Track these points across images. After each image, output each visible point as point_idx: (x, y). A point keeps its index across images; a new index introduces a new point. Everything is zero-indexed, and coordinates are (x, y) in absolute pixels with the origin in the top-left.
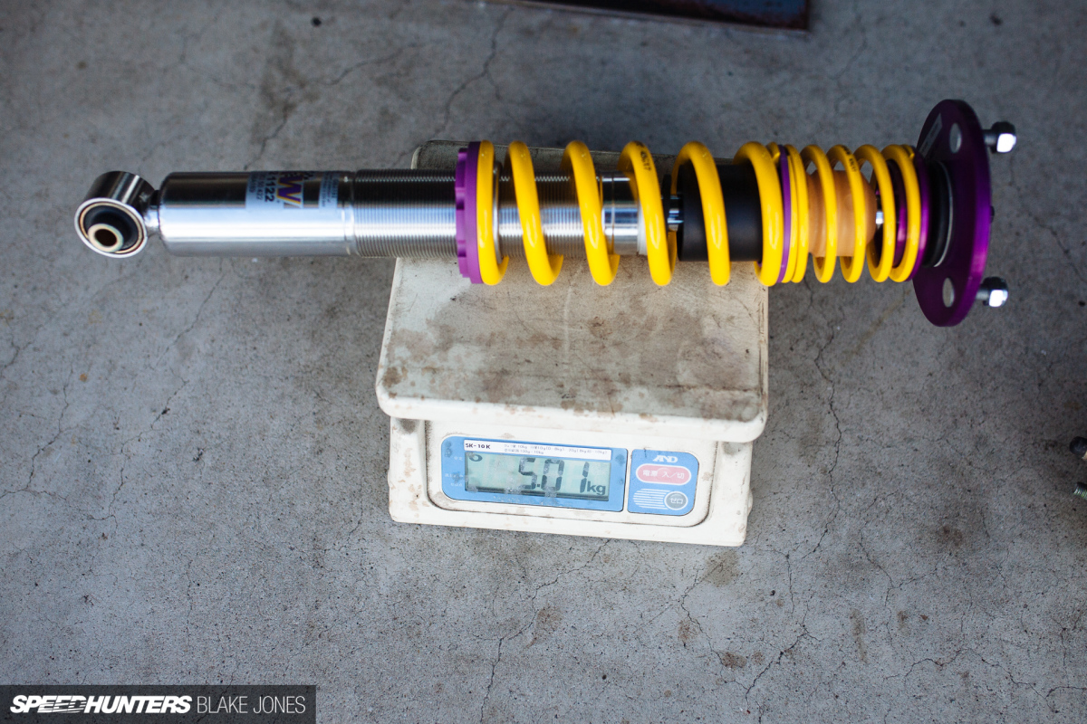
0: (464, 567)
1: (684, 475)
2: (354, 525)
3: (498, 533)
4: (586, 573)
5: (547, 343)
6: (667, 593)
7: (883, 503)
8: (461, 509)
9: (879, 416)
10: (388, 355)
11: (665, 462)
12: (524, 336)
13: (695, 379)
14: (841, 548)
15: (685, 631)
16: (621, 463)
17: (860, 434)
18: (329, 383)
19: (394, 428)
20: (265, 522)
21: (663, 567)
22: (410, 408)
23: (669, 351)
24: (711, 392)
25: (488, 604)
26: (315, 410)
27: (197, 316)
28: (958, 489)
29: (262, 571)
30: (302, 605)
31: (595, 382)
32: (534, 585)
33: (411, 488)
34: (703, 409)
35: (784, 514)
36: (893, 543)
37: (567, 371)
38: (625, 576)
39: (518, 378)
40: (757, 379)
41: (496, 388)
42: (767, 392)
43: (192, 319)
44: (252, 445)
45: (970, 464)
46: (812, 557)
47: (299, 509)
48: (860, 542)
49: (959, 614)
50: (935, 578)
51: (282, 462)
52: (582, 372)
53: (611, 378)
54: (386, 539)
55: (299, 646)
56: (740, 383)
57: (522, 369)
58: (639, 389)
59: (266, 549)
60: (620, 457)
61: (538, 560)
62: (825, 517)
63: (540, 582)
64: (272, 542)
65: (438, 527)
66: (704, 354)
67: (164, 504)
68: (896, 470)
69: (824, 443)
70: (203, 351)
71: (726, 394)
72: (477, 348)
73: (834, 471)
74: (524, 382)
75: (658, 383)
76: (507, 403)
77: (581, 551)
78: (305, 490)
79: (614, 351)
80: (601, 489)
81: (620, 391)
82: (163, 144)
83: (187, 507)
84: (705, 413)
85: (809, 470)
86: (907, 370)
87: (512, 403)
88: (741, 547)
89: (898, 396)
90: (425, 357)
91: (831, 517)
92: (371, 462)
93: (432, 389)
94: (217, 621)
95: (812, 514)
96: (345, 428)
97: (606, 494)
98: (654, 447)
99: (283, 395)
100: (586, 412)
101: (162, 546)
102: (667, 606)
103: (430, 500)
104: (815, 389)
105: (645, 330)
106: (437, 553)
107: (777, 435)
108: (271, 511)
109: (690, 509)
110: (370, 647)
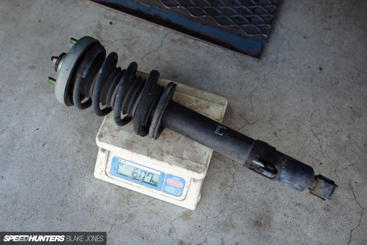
0: (111, 195)
1: (180, 185)
2: (83, 176)
3: (124, 188)
4: (146, 207)
6: (168, 218)
7: (240, 208)
8: (114, 178)
9: (247, 182)
10: (102, 129)
11: (176, 180)
13: (188, 157)
14: (224, 219)
15: (170, 231)
16: (163, 176)
17: (240, 186)
18: (86, 132)
19: (100, 151)
20: (58, 169)
21: (169, 211)
22: (104, 145)
23: (183, 147)
24: (191, 162)
25: (115, 208)
26: (81, 139)
27: (54, 104)
28: (265, 211)
29: (53, 182)
30: (62, 195)
31: (159, 151)
32: (130, 206)
33: (101, 169)
34: (187, 166)
35: (210, 204)
36: (240, 221)
37: (151, 146)
38: (157, 210)
39: (137, 144)
40: (206, 162)
41: (130, 146)
42: (208, 166)
43: (52, 104)
44: (60, 145)
45: (271, 204)
46: (214, 219)
47: (68, 167)
48: (230, 218)
50: (250, 235)
51: (67, 152)
52: (156, 147)
53: (164, 151)
54: (91, 182)
55: (58, 206)
56: (201, 162)
57: (139, 142)
58: (170, 156)
59: (56, 176)
60: (163, 174)
61: (133, 199)
62: (222, 208)
63: (132, 205)
64: (58, 174)
65: (107, 182)
66: (192, 151)
67: (31, 156)
68: (248, 200)
69: (228, 186)
70: (53, 114)
71: (196, 164)
72: (127, 133)
73: (229, 195)
74: (138, 146)
75: (177, 156)
76: (131, 151)
77: (146, 200)
78: (72, 162)
79: (166, 144)
80: (156, 183)
81: (165, 155)
82: (57, 50)
83: (37, 158)
84: (188, 168)
85: (221, 193)
87: (133, 151)
88: (194, 211)
90: (112, 132)
91: (224, 209)
92: (92, 158)
93: (112, 142)
94: (37, 193)
95: (218, 207)
96: (88, 147)
97: (157, 185)
98: (173, 174)
99: (72, 132)
100: (154, 159)
101: (27, 168)
102: (167, 222)
103: (106, 174)
104: (230, 169)
105: (177, 139)
106: (104, 190)
107: (214, 180)
108: (60, 165)
109: (180, 195)
110: (78, 212)
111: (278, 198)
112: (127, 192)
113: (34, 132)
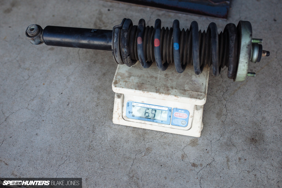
0: (129, 136)
1: (185, 116)
4: (159, 140)
5: (154, 78)
6: (179, 147)
7: (237, 131)
8: (130, 121)
9: (238, 110)
10: (115, 78)
11: (181, 112)
12: (149, 76)
13: (189, 89)
14: (225, 141)
15: (183, 157)
16: (170, 111)
17: (232, 114)
18: (101, 90)
19: (116, 97)
20: (82, 121)
21: (179, 141)
22: (119, 90)
23: (183, 82)
24: (193, 92)
25: (134, 145)
26: (97, 96)
28: (257, 129)
29: (80, 132)
30: (88, 141)
31: (165, 87)
32: (146, 142)
33: (118, 114)
34: (190, 96)
35: (211, 131)
36: (238, 140)
37: (158, 84)
38: (169, 142)
41: (140, 87)
42: (207, 93)
43: (71, 73)
44: (81, 103)
45: (260, 123)
46: (217, 142)
47: (91, 118)
48: (230, 139)
49: (255, 160)
50: (249, 150)
51: (88, 107)
52: (162, 85)
53: (169, 87)
54: (111, 128)
55: (86, 151)
56: (200, 91)
57: (147, 83)
58: (175, 90)
59: (81, 127)
61: (148, 136)
63: (148, 141)
64: (83, 126)
65: (124, 126)
66: (192, 83)
67: (58, 114)
68: (241, 123)
69: (223, 115)
70: (73, 81)
72: (137, 78)
73: (225, 122)
74: (147, 86)
75: (180, 89)
76: (143, 90)
77: (159, 135)
78: (93, 114)
79: (170, 81)
80: (165, 118)
81: (170, 90)
83: (64, 116)
85: (218, 121)
86: (246, 99)
87: (144, 90)
88: (199, 138)
89: (243, 105)
90: (124, 79)
91: (223, 133)
92: (110, 109)
93: (125, 86)
94: (67, 143)
95: (218, 132)
96: (104, 101)
98: (178, 107)
99: (90, 92)
100: (162, 94)
101: (56, 124)
102: (179, 150)
103: (123, 118)
104: (222, 102)
105: (178, 77)
106: (123, 132)
107: (211, 112)
108: (84, 118)
109: (187, 126)
110: (104, 152)
111: (265, 118)
112: (142, 131)
113: (59, 96)
